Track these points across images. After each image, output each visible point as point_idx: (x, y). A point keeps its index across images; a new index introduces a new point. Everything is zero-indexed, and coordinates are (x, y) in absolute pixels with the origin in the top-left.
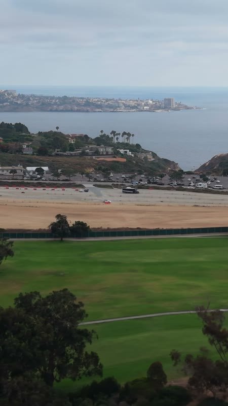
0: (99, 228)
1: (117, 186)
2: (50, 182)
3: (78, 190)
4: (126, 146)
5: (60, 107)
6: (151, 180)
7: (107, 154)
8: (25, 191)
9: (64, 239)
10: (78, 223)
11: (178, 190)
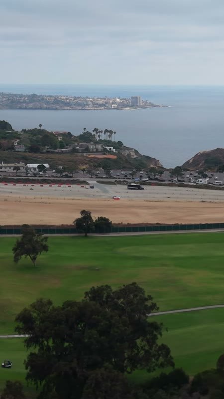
0: (119, 224)
1: (120, 183)
2: (54, 178)
3: (83, 187)
4: (108, 143)
5: (29, 105)
6: (151, 177)
7: (97, 151)
8: (32, 187)
9: (88, 235)
10: (101, 219)
11: (180, 186)
